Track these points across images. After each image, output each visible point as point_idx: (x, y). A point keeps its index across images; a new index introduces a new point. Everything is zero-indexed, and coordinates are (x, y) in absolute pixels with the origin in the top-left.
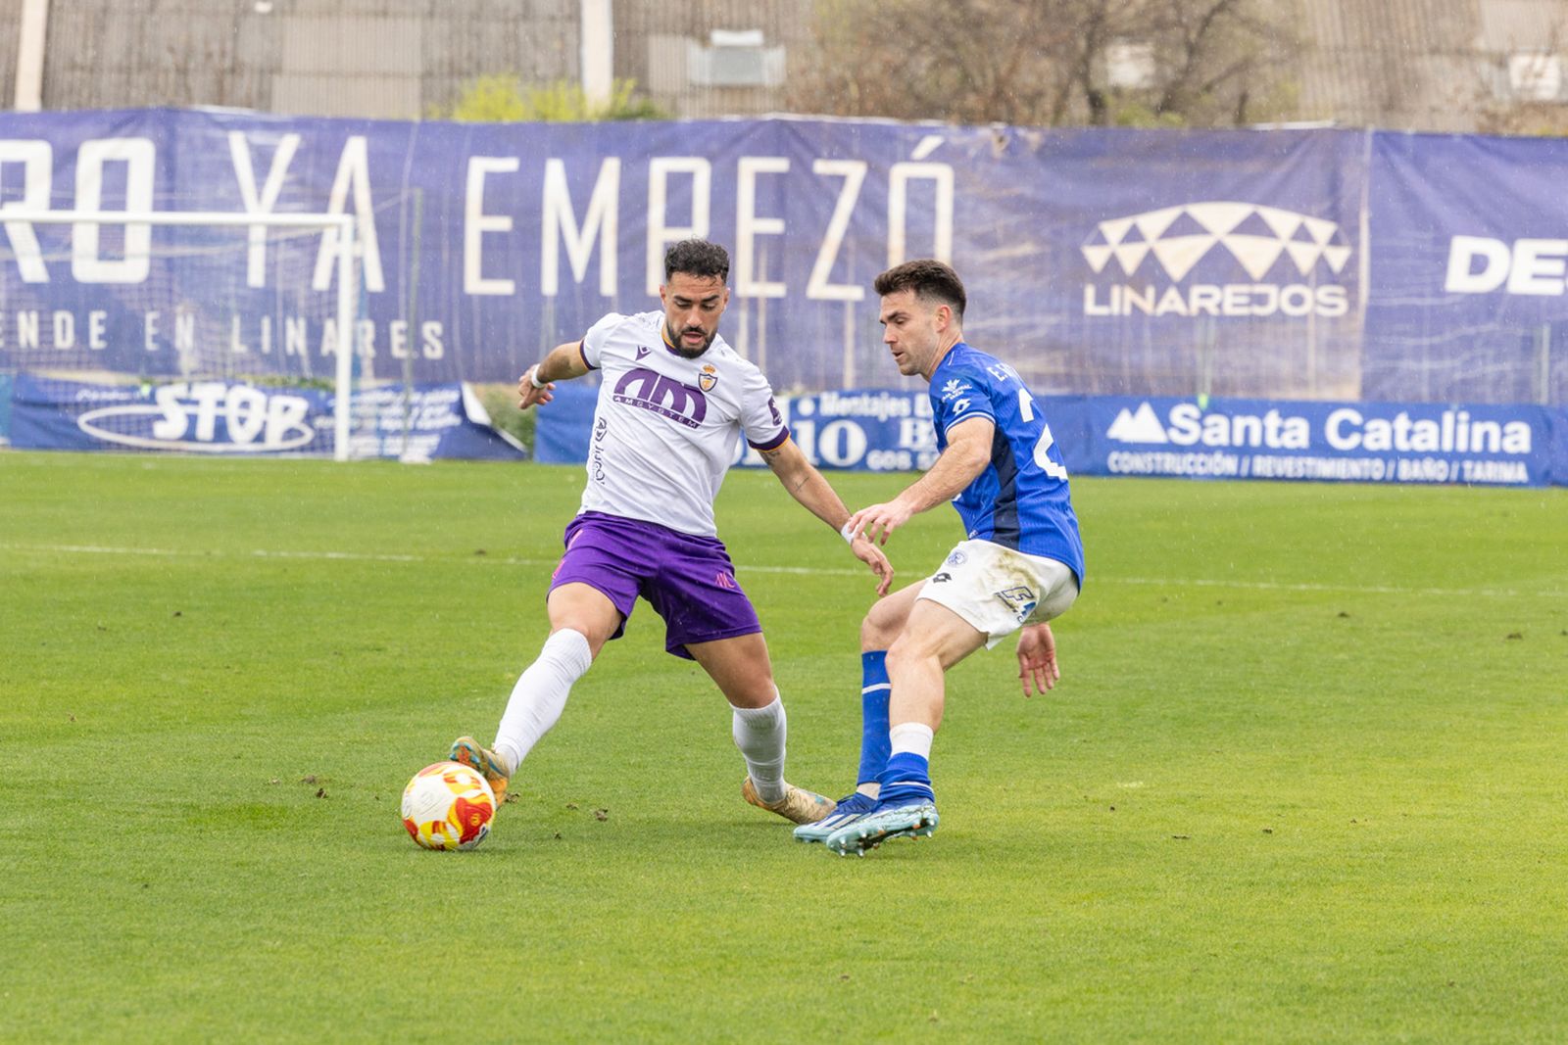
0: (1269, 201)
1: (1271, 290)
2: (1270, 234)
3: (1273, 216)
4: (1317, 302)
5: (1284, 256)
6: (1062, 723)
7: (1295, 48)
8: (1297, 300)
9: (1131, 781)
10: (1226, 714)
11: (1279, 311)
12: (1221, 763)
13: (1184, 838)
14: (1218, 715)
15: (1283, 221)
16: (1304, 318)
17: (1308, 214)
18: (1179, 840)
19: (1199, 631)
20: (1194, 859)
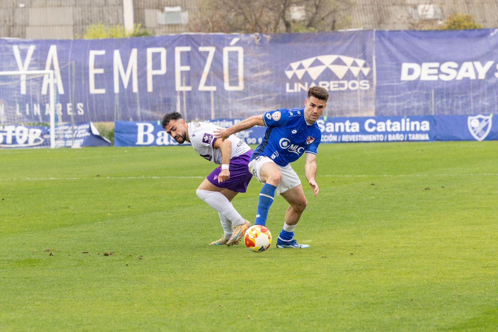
0: (344, 54)
1: (345, 82)
2: (344, 64)
3: (344, 59)
4: (360, 85)
5: (349, 71)
7: (350, 5)
8: (354, 85)
9: (308, 240)
10: (337, 217)
11: (348, 89)
12: (336, 233)
13: (325, 257)
14: (335, 218)
15: (349, 60)
16: (356, 91)
17: (356, 57)
18: (324, 258)
19: (327, 191)
20: (329, 264)
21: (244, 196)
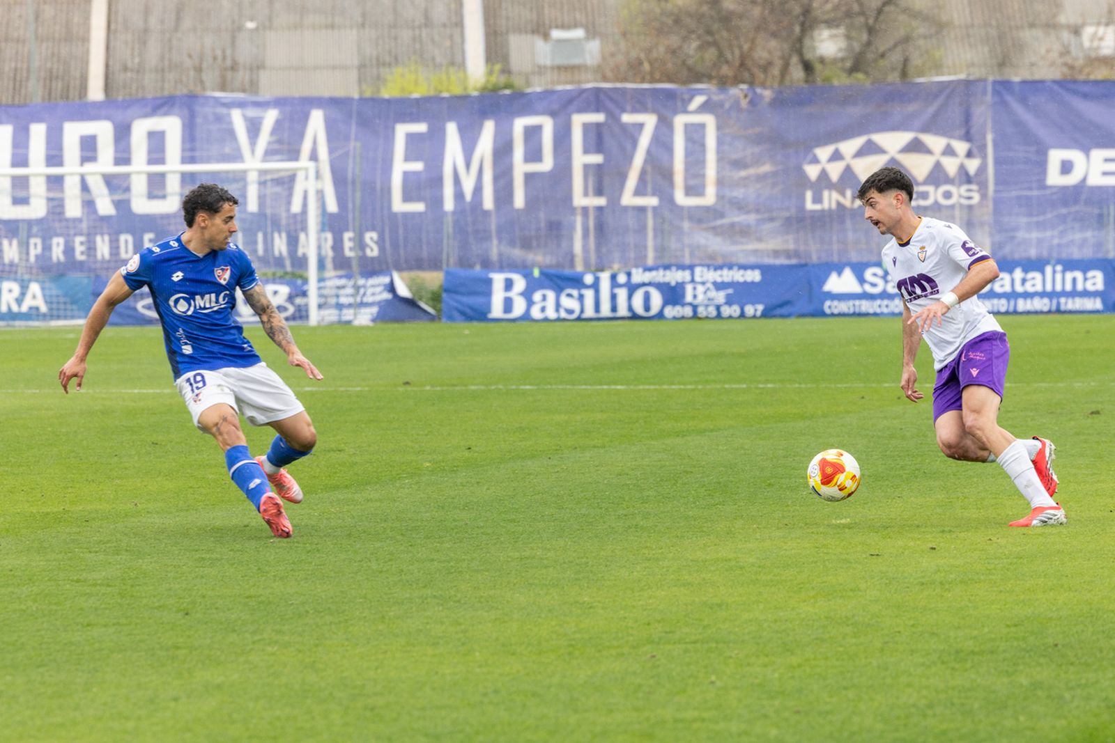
0: (925, 129)
1: (930, 189)
2: (929, 151)
3: (929, 140)
4: (960, 196)
5: (938, 166)
6: (796, 482)
7: (939, 27)
8: (948, 195)
9: (841, 519)
10: (906, 472)
11: (936, 203)
12: (901, 504)
13: (877, 555)
14: (901, 472)
15: (936, 142)
16: (952, 207)
17: (951, 137)
18: (874, 557)
19: (885, 418)
20: (884, 569)
21: (712, 427)
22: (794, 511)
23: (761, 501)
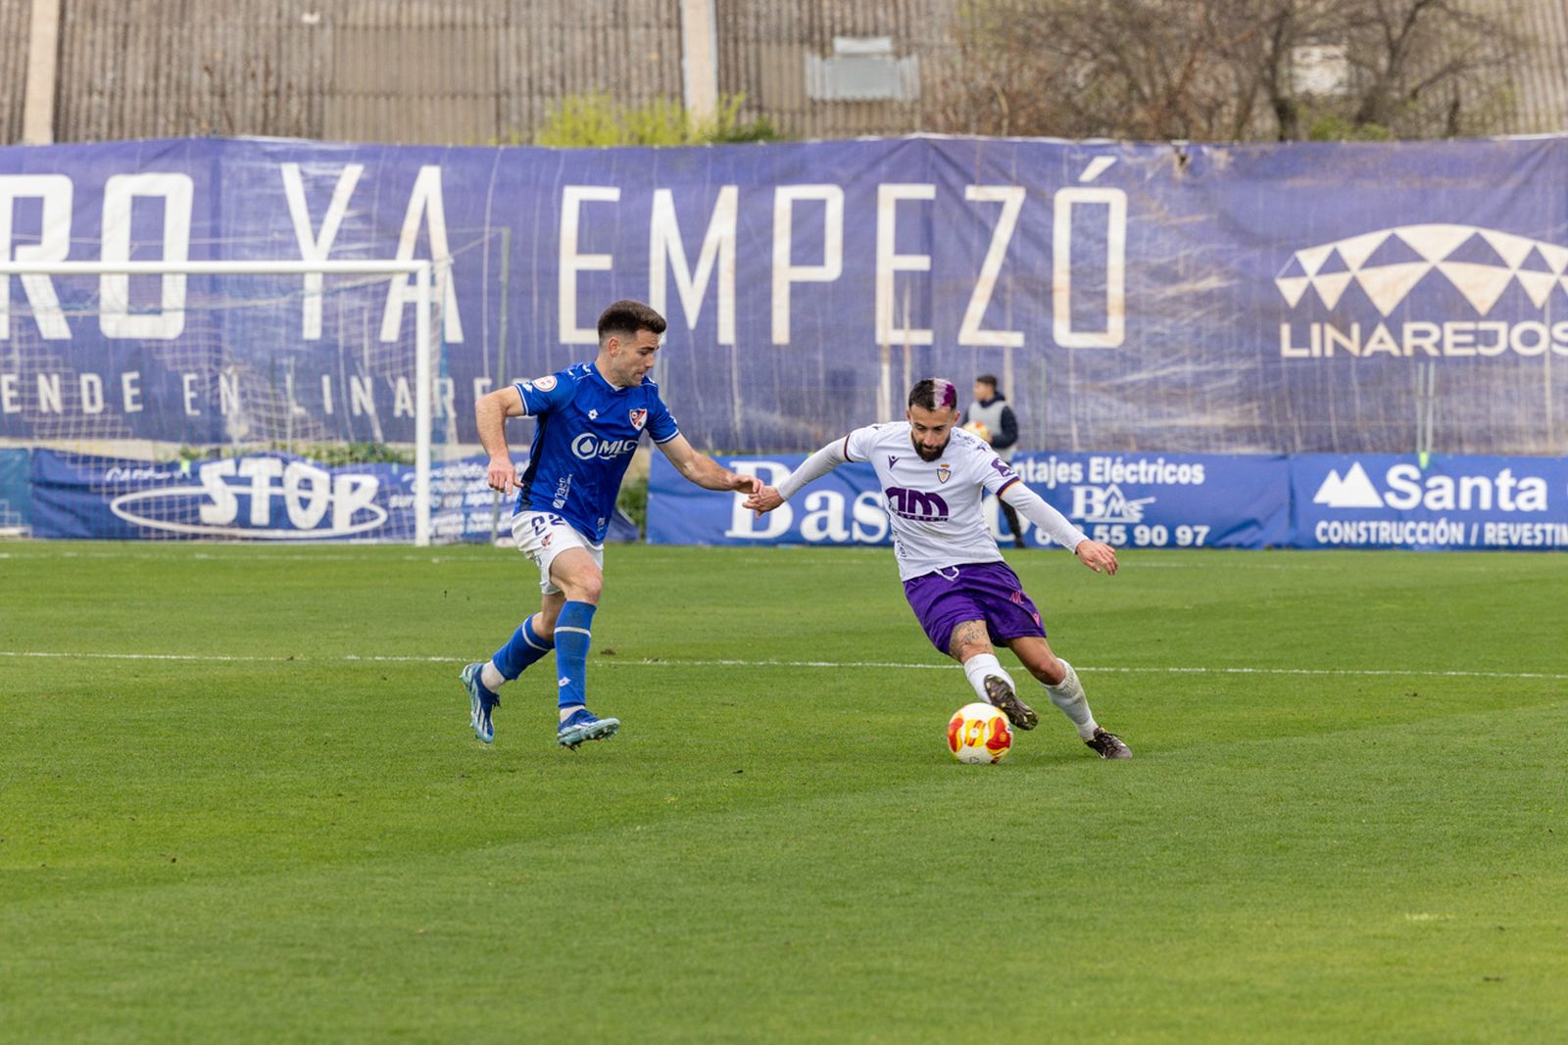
0: (1493, 223)
1: (1501, 327)
2: (1499, 262)
3: (1498, 240)
4: (1553, 340)
5: (1514, 286)
6: (1327, 844)
8: (1530, 339)
9: (1421, 913)
10: (1515, 829)
11: (1510, 350)
12: (1520, 889)
13: (1497, 980)
14: (1508, 831)
15: (1512, 247)
16: (1539, 359)
17: (1542, 239)
18: (1492, 983)
19: (1462, 732)
20: (1515, 1004)
21: (1159, 742)
22: (1333, 898)
23: (1272, 877)
